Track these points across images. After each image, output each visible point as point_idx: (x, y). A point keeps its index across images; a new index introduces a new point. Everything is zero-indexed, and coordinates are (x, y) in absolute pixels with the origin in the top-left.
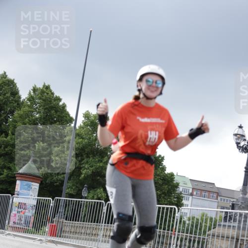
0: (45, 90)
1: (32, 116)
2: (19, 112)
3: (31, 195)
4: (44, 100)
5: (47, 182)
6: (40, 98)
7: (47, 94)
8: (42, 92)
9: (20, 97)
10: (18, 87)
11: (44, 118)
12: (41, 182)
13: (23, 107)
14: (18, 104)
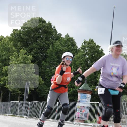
0: (90, 42)
1: (84, 57)
2: (77, 55)
3: (87, 101)
4: (90, 48)
5: (95, 93)
6: (88, 47)
7: (92, 44)
8: (89, 43)
9: (77, 47)
10: (75, 41)
11: (91, 58)
12: (92, 93)
13: (79, 52)
14: (76, 51)
